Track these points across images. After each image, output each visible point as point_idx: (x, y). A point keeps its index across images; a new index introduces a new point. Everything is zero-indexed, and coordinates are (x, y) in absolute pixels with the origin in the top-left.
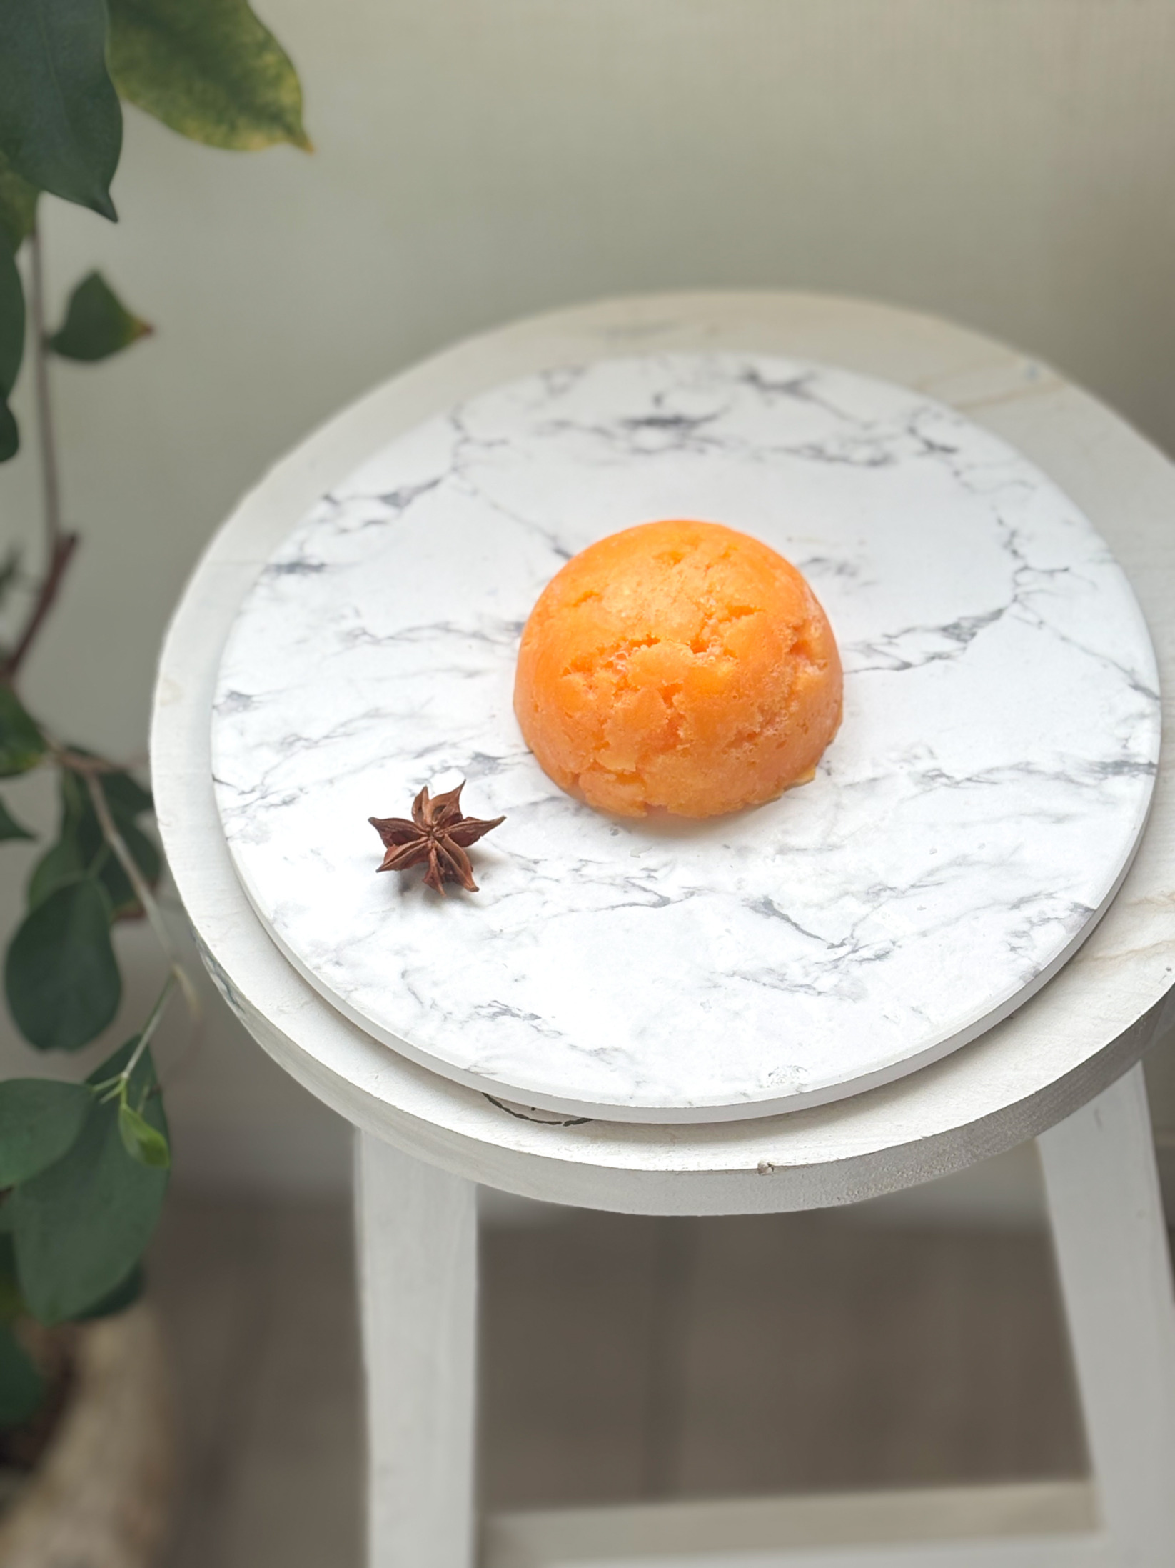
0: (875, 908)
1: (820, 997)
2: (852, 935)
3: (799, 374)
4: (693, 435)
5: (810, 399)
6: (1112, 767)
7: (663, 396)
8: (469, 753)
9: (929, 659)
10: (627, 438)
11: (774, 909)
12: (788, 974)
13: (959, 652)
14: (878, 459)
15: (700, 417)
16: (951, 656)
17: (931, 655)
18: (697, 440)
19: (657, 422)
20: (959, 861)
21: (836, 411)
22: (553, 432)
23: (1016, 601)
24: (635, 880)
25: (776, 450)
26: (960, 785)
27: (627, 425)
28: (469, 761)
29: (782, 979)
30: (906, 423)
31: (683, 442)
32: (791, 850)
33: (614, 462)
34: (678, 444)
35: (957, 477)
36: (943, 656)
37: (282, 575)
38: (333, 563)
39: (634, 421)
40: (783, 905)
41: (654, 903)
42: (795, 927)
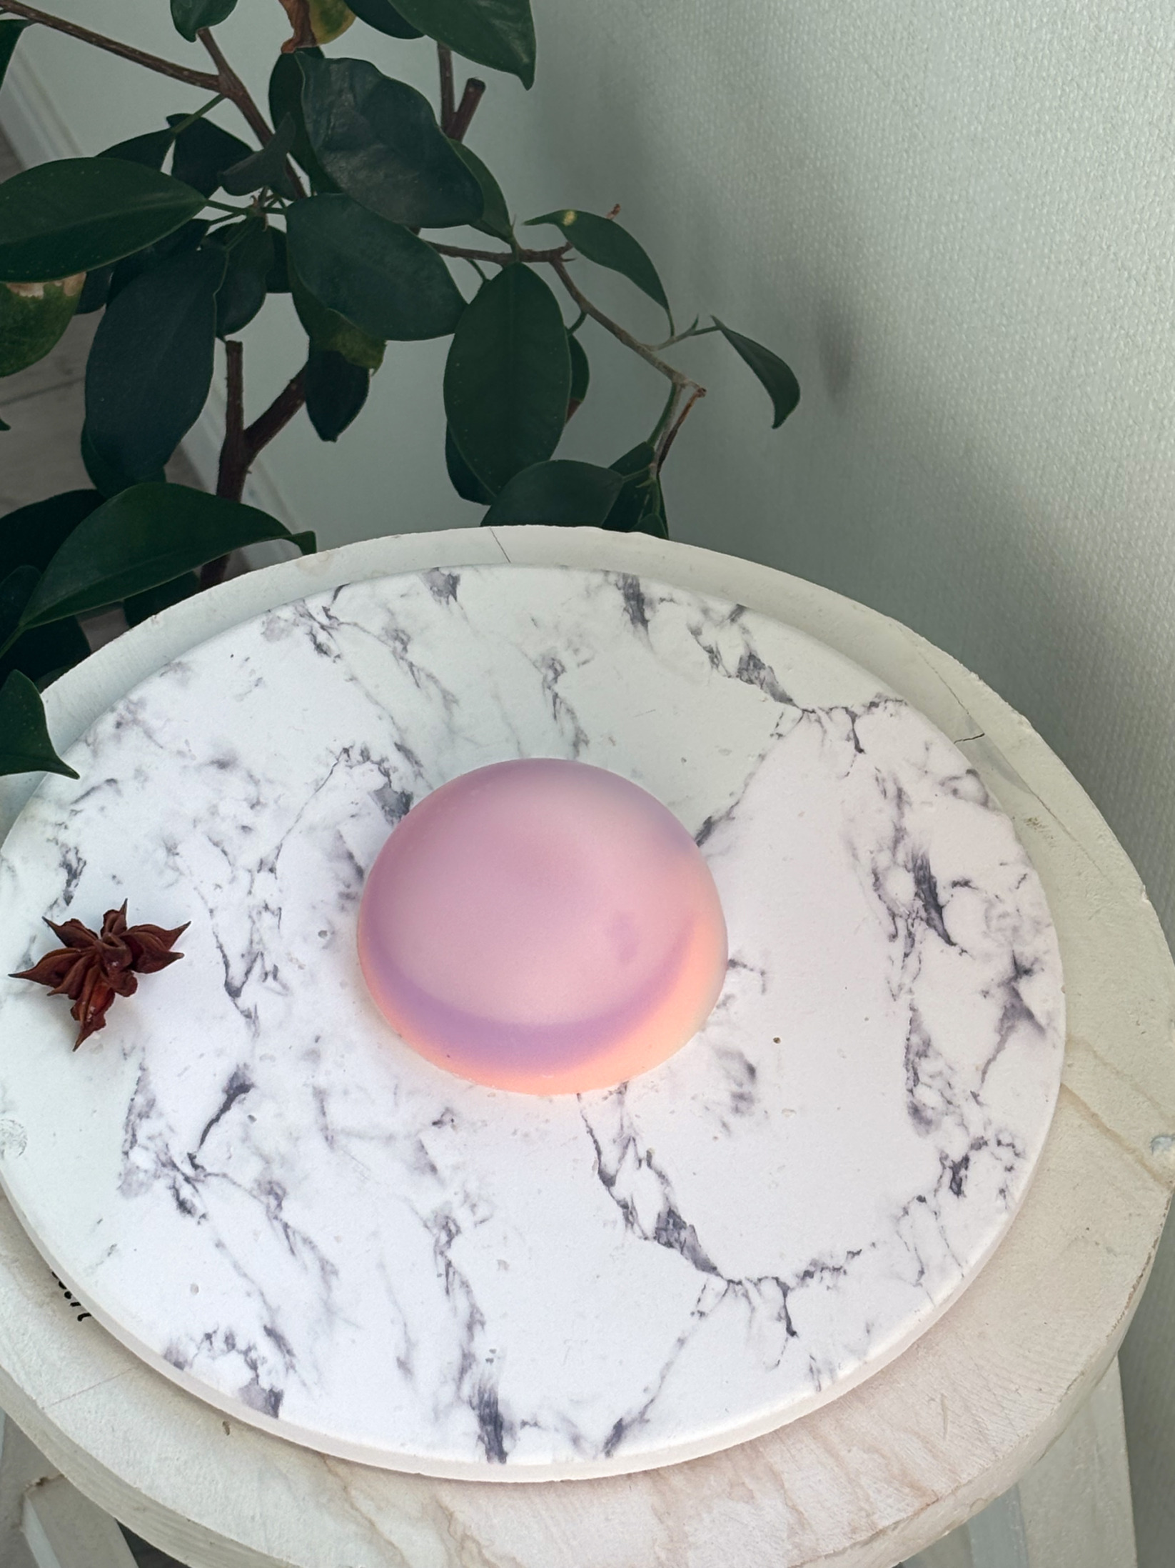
1: (121, 1154)
2: (210, 1174)
3: (1041, 1019)
4: (915, 925)
5: (1003, 1033)
6: (491, 1412)
7: (970, 887)
8: (409, 790)
9: (622, 1203)
10: (895, 863)
11: (237, 1095)
12: (148, 1120)
13: (639, 1233)
14: (924, 1114)
15: (946, 928)
16: (632, 1225)
17: (630, 1204)
18: (908, 930)
19: (930, 887)
20: (328, 1268)
21: (989, 1062)
22: (884, 792)
23: (731, 1284)
24: (259, 961)
25: (913, 1009)
26: (439, 1257)
27: (914, 859)
28: (399, 790)
29: (140, 1116)
30: (990, 1136)
31: (901, 917)
32: (322, 1101)
33: (855, 856)
34: (896, 912)
35: (916, 1201)
36: (630, 1218)
37: (621, 591)
38: (650, 631)
39: (924, 865)
40: (244, 1102)
41: (231, 983)
42: (214, 1117)
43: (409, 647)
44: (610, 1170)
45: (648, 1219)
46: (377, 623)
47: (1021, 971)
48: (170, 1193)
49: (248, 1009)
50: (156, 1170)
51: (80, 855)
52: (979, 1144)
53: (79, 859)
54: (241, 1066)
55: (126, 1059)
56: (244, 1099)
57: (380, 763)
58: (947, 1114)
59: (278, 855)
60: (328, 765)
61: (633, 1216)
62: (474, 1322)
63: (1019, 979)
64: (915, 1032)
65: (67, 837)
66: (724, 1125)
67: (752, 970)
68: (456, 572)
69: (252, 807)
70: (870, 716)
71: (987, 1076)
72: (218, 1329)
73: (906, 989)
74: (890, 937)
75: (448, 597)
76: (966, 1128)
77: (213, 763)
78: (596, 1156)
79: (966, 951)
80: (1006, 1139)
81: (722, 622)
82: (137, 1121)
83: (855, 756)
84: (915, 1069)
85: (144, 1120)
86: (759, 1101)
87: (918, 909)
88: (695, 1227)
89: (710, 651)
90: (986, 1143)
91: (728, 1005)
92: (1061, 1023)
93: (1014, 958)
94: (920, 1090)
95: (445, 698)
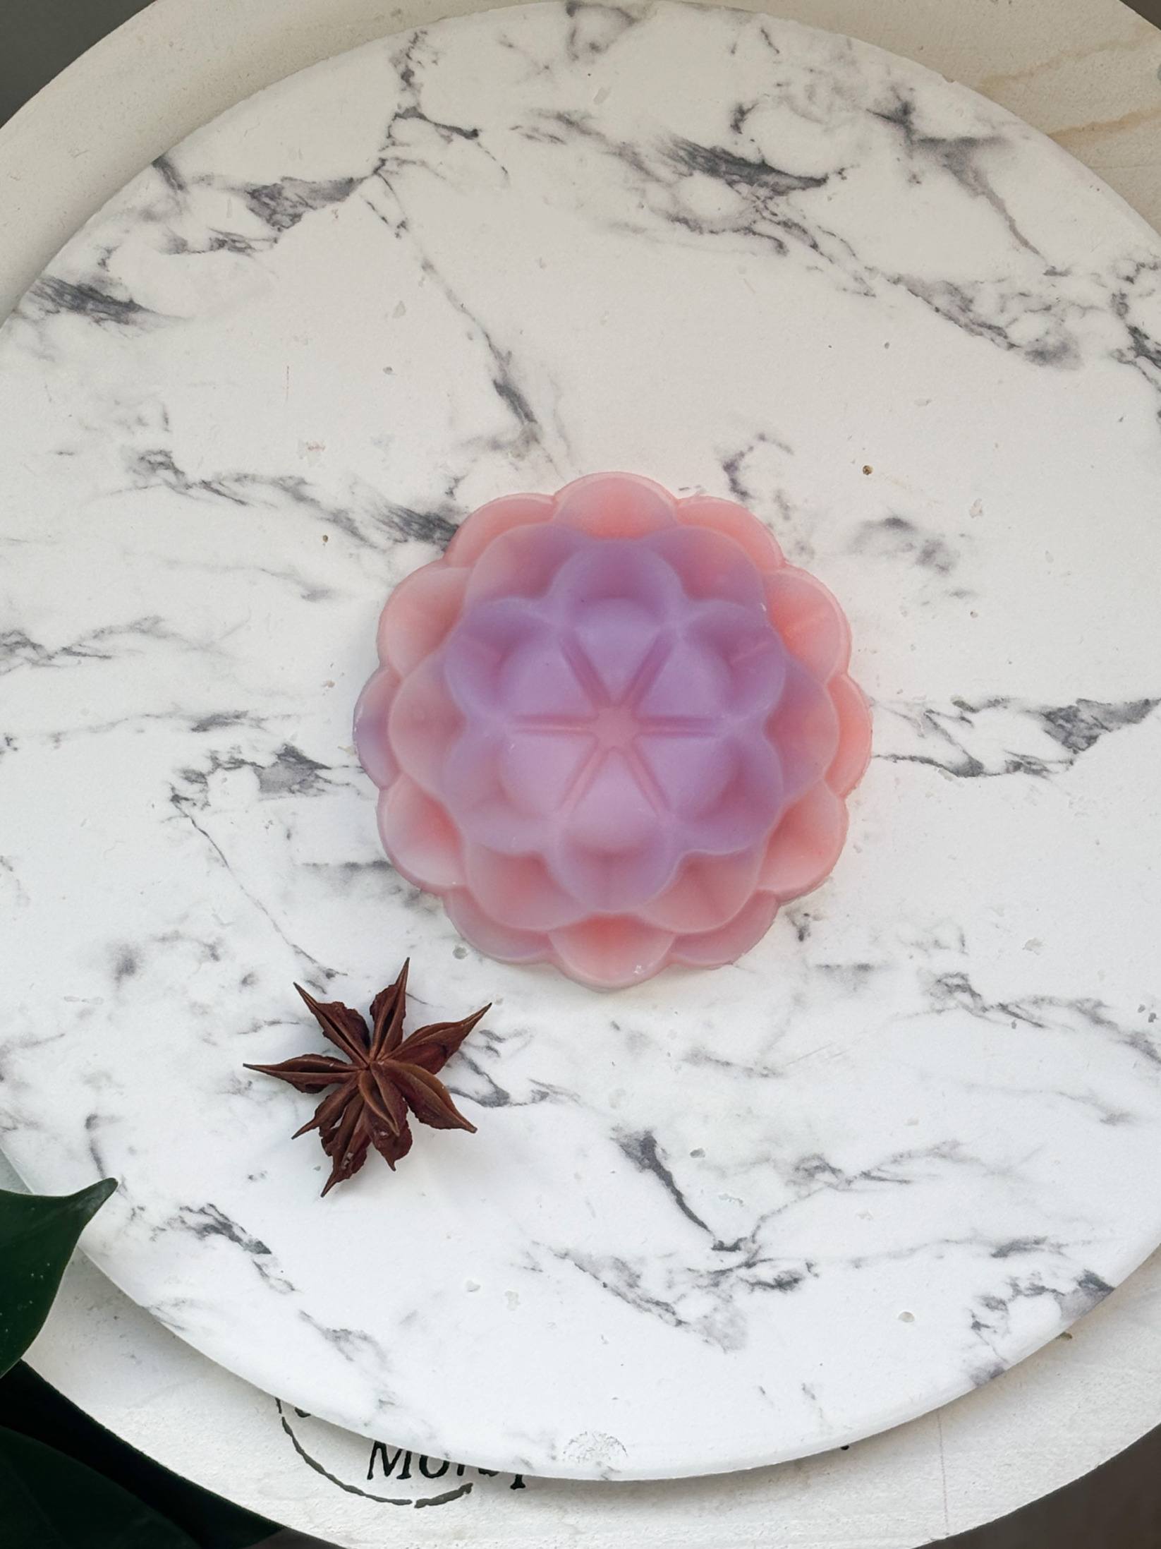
0: (800, 1198)
1: (678, 1328)
2: (753, 1236)
3: (979, 131)
4: (776, 211)
5: (980, 189)
7: (749, 110)
8: (277, 744)
9: (1011, 768)
10: (669, 185)
11: (655, 1157)
12: (643, 1278)
13: (1060, 767)
14: (1050, 348)
15: (797, 175)
16: (1046, 770)
17: (1017, 759)
18: (779, 223)
19: (727, 161)
20: (945, 1149)
21: (1013, 229)
22: (554, 139)
24: (464, 1049)
25: (897, 281)
26: (988, 1014)
27: (675, 157)
28: (274, 759)
29: (633, 1285)
30: (1115, 285)
31: (754, 222)
32: (708, 1059)
33: (637, 230)
34: (746, 225)
36: (1034, 767)
37: (63, 310)
38: (148, 307)
39: (691, 149)
40: (668, 1153)
41: (483, 1096)
42: (676, 1197)
43: (34, 639)
44: (959, 759)
45: (1047, 748)
47: (901, 117)
48: (758, 1292)
49: (533, 1091)
50: (719, 1297)
51: (196, 1208)
52: (1121, 305)
53: (202, 1211)
54: (614, 1135)
55: (541, 1271)
56: (663, 1150)
57: (217, 764)
58: (1063, 321)
59: (308, 957)
60: (190, 833)
61: (1035, 764)
62: (1094, 1014)
63: (913, 127)
64: (930, 296)
65: (158, 1212)
66: (958, 594)
67: (751, 449)
69: (215, 957)
70: (423, 90)
71: (1032, 243)
72: (971, 1310)
73: (865, 275)
74: (779, 252)
76: (1092, 307)
77: (118, 979)
78: (933, 767)
79: (843, 170)
80: (1128, 269)
81: (178, 203)
82: (639, 1292)
83: (479, 145)
84: (982, 325)
85: (641, 1283)
86: (943, 536)
87: (754, 195)
88: (1083, 698)
89: (222, 244)
90: (1123, 296)
91: (789, 504)
92: (997, 111)
93: (876, 114)
94: (1015, 334)
95: (144, 632)
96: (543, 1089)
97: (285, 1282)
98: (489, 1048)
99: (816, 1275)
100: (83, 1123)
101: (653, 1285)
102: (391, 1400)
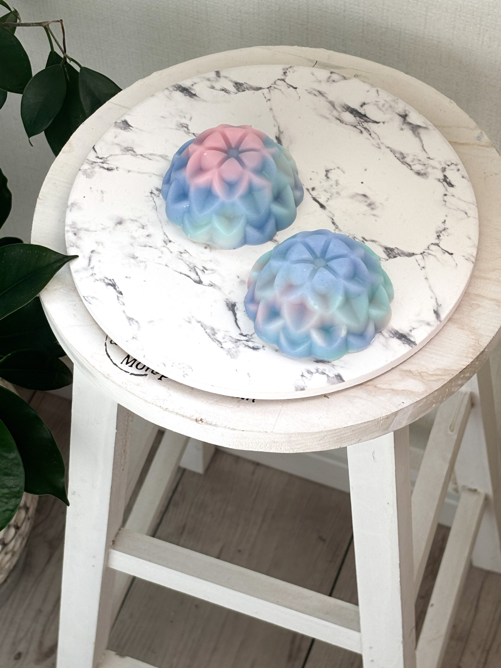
1: (220, 349)
2: (251, 335)
3: (423, 125)
4: (364, 125)
5: (418, 136)
6: (399, 335)
7: (366, 104)
10: (339, 112)
11: (234, 308)
12: (217, 334)
14: (421, 173)
15: (372, 119)
18: (363, 128)
19: (356, 112)
21: (423, 146)
22: (315, 95)
23: (423, 254)
24: (196, 268)
25: (388, 148)
27: (343, 107)
29: (214, 334)
30: (444, 166)
31: (357, 125)
33: (327, 118)
34: (355, 125)
35: (444, 196)
37: (178, 91)
38: (199, 97)
39: (348, 107)
40: (238, 309)
41: (196, 281)
42: (235, 319)
43: (135, 150)
46: (117, 151)
47: (404, 117)
48: (247, 348)
49: (209, 284)
50: (236, 345)
52: (444, 170)
53: (110, 280)
54: (226, 300)
55: (191, 323)
58: (427, 168)
59: (167, 236)
60: (151, 201)
63: (406, 119)
64: (395, 153)
65: (99, 276)
66: (374, 215)
67: (334, 169)
68: (123, 119)
69: (143, 228)
70: (287, 77)
71: (426, 151)
72: (302, 372)
73: (380, 144)
74: (360, 133)
75: (129, 128)
76: (436, 168)
77: (116, 225)
79: (384, 122)
80: (449, 163)
81: (217, 79)
82: (215, 337)
83: (296, 91)
84: (406, 163)
85: (216, 335)
86: (376, 202)
87: (360, 120)
88: (397, 247)
89: (223, 90)
90: (445, 168)
91: (339, 183)
92: (429, 123)
93: (398, 114)
94: (413, 167)
95: (162, 157)
96: (212, 284)
97: (123, 302)
98: (203, 271)
99: (264, 350)
100: (91, 251)
101: (219, 337)
102: (136, 338)
